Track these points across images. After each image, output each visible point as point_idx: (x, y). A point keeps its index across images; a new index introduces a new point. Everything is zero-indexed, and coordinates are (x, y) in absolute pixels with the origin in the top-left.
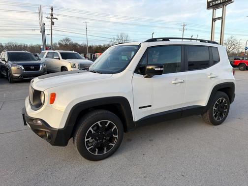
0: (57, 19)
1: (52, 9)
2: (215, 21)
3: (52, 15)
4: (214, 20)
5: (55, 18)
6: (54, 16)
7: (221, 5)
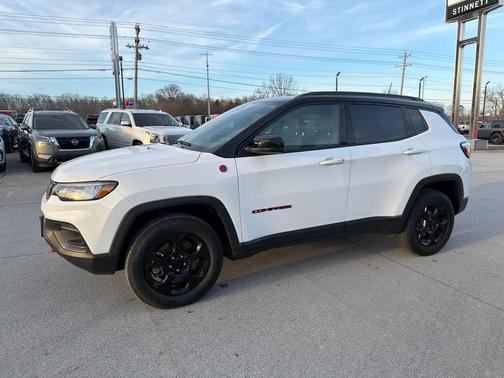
0: (147, 48)
1: (138, 30)
2: (463, 46)
3: (137, 41)
4: (461, 44)
5: (143, 47)
6: (141, 43)
7: (475, 14)
